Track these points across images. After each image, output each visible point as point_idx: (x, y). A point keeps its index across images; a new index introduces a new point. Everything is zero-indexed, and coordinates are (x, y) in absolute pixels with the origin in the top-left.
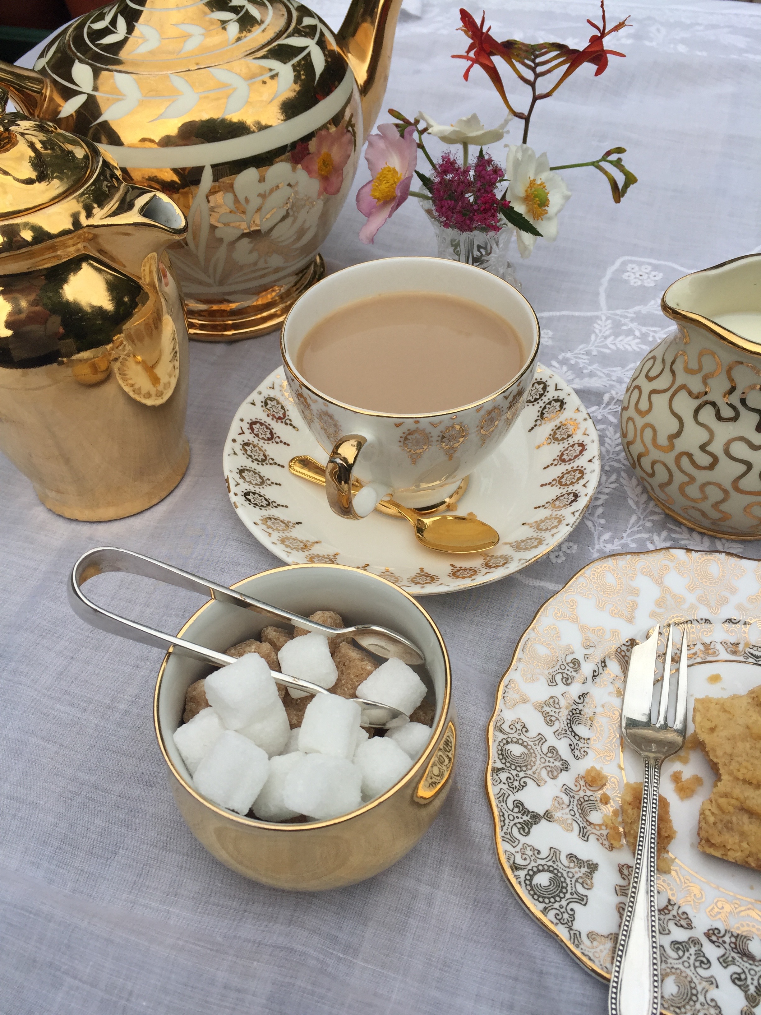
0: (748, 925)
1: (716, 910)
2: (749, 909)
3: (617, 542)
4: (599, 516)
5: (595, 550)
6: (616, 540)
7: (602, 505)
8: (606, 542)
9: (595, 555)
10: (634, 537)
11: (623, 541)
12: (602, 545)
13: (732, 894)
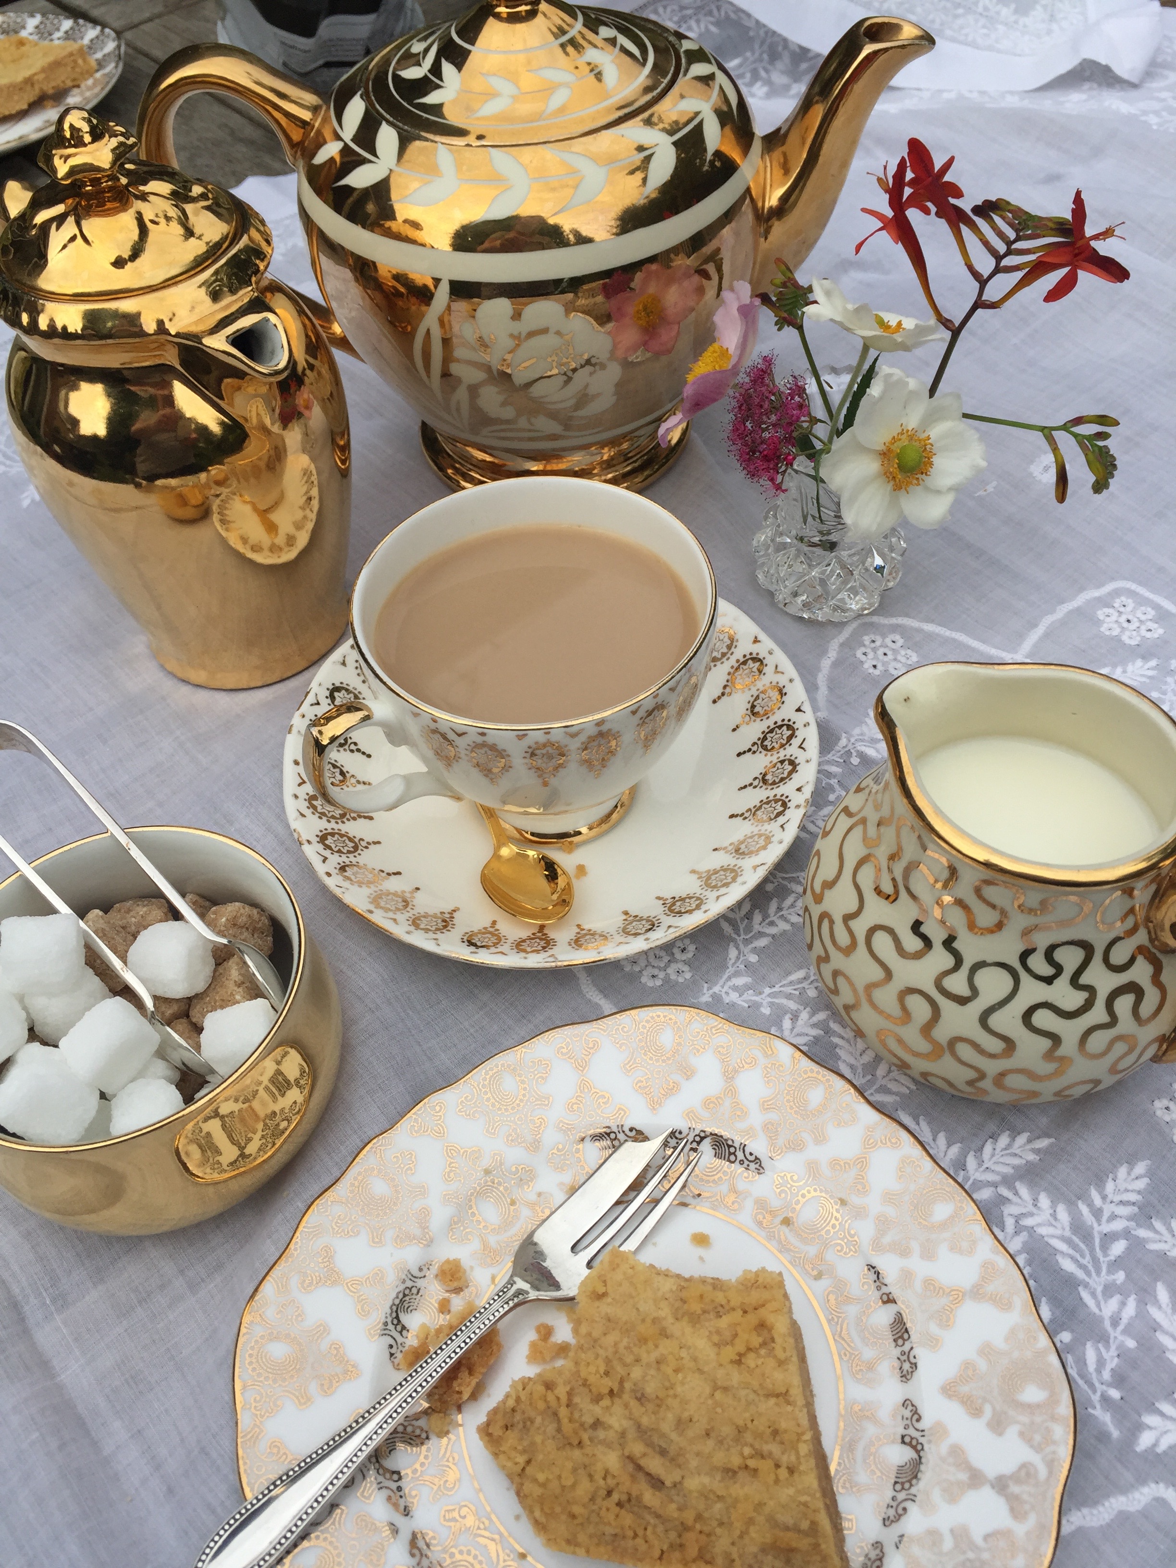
0: (475, 1557)
1: (455, 1514)
2: (493, 1540)
3: (750, 995)
4: (755, 950)
5: (711, 992)
6: (751, 992)
7: (773, 936)
8: (735, 988)
9: (706, 998)
10: (776, 1001)
11: (757, 999)
12: (726, 988)
13: (488, 1509)
